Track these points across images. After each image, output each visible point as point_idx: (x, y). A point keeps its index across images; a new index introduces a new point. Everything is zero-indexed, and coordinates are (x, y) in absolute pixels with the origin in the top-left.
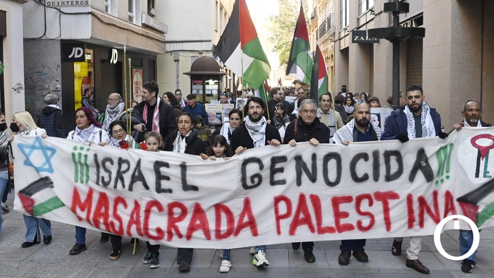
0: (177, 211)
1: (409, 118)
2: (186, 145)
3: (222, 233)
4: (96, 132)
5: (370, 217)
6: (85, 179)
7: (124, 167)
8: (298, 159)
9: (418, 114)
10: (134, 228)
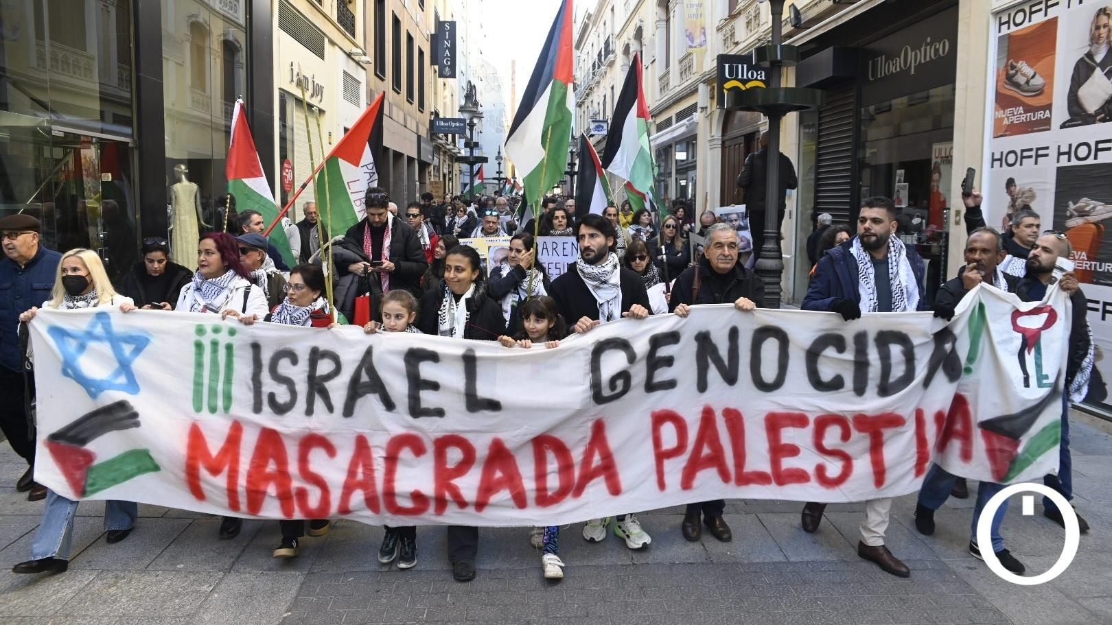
0: (454, 455)
1: (862, 264)
2: (467, 315)
3: (550, 493)
4: (237, 289)
5: (841, 460)
6: (220, 403)
7: (325, 367)
8: (703, 339)
9: (879, 256)
10: (358, 497)
